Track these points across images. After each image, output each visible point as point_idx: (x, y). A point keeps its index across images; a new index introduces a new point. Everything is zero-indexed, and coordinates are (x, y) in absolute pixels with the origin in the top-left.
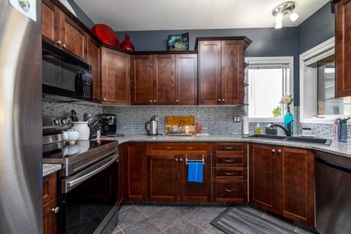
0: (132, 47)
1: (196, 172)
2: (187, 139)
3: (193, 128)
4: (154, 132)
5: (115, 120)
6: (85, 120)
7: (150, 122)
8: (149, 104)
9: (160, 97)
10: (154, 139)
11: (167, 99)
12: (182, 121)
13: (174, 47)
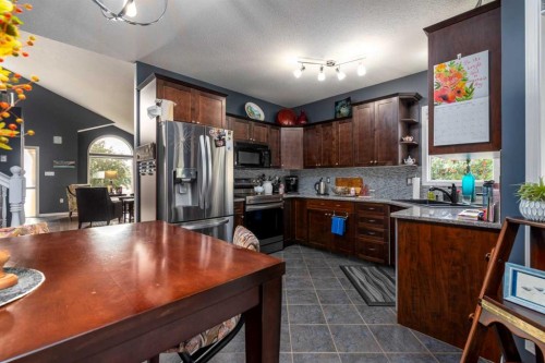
0: (306, 120)
1: (338, 225)
3: (359, 189)
4: (322, 192)
5: (297, 181)
6: (270, 180)
7: (319, 183)
8: (315, 167)
9: (324, 160)
11: (330, 162)
12: (351, 183)
13: (340, 112)
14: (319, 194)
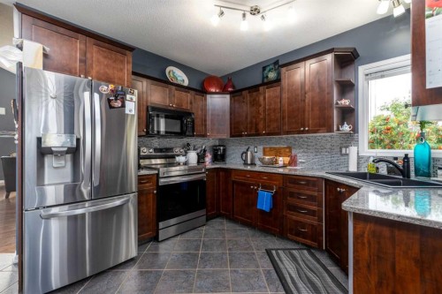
0: (233, 87)
1: (264, 201)
2: (281, 171)
3: (287, 159)
4: (249, 161)
5: (224, 150)
6: (194, 150)
7: (246, 153)
8: (241, 136)
9: (251, 128)
10: (249, 168)
11: (257, 130)
12: (278, 152)
13: (267, 77)
14: (246, 164)
